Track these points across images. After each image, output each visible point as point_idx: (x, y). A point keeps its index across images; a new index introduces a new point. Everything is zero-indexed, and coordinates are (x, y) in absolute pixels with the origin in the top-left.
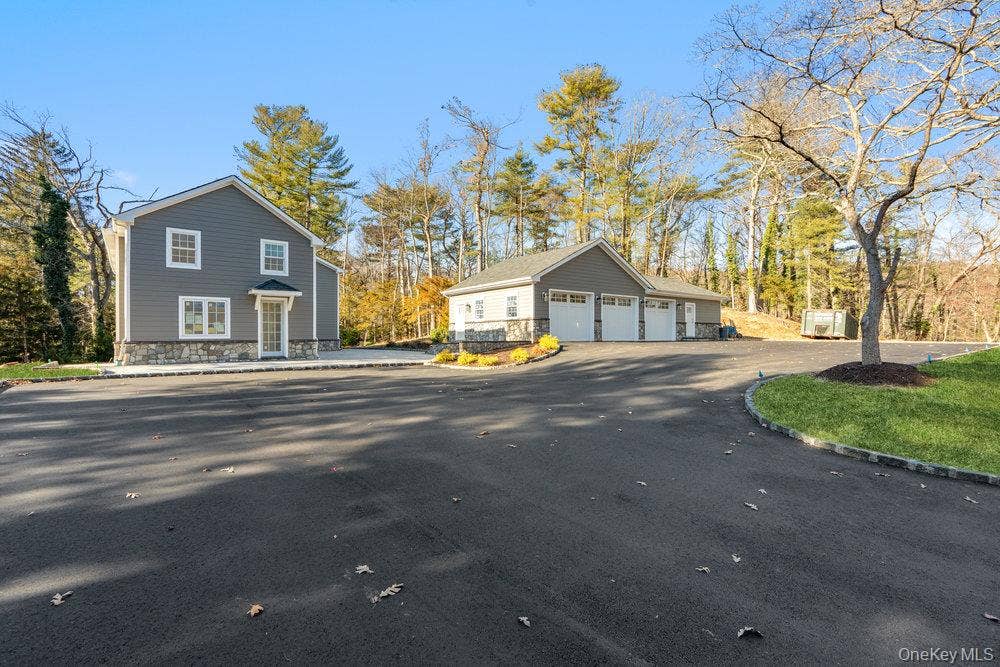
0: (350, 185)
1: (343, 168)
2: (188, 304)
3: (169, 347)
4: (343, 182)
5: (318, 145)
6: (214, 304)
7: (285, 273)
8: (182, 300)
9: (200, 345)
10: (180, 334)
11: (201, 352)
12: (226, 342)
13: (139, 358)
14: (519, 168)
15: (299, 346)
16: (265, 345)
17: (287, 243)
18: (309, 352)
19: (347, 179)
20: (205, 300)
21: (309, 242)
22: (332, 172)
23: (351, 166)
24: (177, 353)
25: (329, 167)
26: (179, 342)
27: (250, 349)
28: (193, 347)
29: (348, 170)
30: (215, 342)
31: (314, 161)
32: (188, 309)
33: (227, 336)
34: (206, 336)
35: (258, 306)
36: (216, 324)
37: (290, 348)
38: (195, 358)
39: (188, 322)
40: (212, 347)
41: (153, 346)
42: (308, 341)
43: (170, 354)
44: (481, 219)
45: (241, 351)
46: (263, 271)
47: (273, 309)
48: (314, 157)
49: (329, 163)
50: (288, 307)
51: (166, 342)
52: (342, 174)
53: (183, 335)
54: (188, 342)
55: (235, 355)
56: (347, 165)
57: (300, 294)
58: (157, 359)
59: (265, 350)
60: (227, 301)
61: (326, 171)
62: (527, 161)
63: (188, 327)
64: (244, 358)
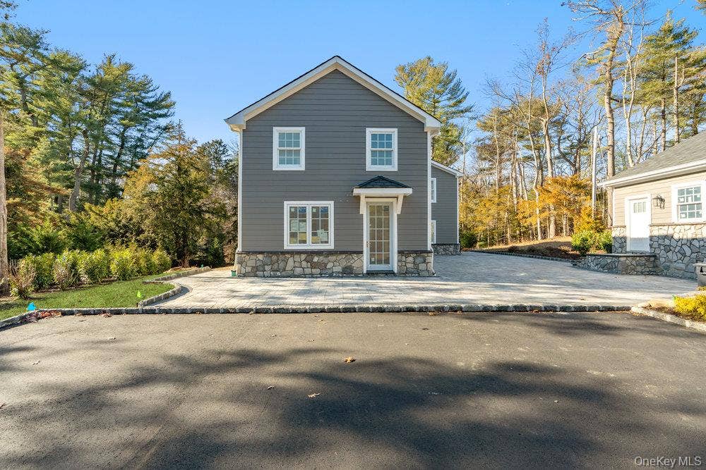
0: (467, 110)
1: (461, 97)
2: (293, 210)
3: (274, 258)
4: (461, 109)
5: (440, 82)
6: (317, 208)
7: (394, 167)
8: (287, 205)
9: (303, 256)
10: (285, 243)
11: (304, 264)
12: (330, 253)
13: (249, 269)
14: (669, 41)
15: (410, 259)
16: (372, 256)
17: (396, 130)
18: (422, 267)
19: (463, 106)
20: (309, 205)
21: (421, 125)
22: (452, 102)
23: (467, 94)
24: (282, 265)
25: (449, 99)
26: (284, 253)
27: (355, 262)
28: (297, 258)
29: (465, 98)
30: (319, 253)
31: (437, 96)
32: (293, 215)
33: (331, 246)
34: (309, 246)
35: (364, 210)
36: (319, 231)
37: (399, 261)
38: (298, 271)
39: (292, 231)
40: (316, 259)
41: (260, 257)
42: (422, 253)
43: (275, 266)
44: (611, 111)
45: (344, 264)
46: (370, 167)
47: (380, 212)
48: (438, 93)
49: (449, 95)
50: (397, 210)
51: (271, 253)
52: (460, 102)
53: (288, 245)
54: (292, 253)
55: (338, 269)
56: (464, 94)
57: (409, 191)
58: (264, 271)
59: (371, 263)
60: (330, 205)
61: (447, 103)
62: (682, 29)
63: (293, 235)
64: (348, 272)
